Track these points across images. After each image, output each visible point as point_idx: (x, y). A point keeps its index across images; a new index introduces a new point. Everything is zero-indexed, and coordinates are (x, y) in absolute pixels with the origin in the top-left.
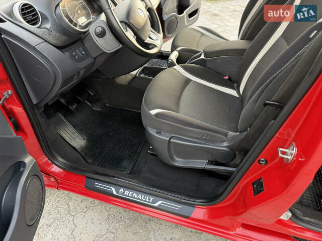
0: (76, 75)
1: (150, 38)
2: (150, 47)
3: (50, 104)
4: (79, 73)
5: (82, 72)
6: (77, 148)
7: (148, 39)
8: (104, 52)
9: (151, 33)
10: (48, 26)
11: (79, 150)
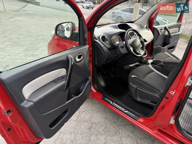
0: (111, 59)
2: (138, 54)
3: (99, 67)
8: (122, 53)
9: (140, 50)
10: (107, 42)
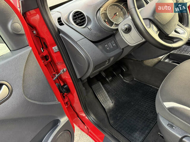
0: (107, 61)
1: (176, 31)
2: (175, 40)
3: (91, 78)
4: (109, 60)
5: (112, 59)
6: (106, 108)
7: (174, 33)
8: (129, 45)
9: (178, 27)
11: (106, 111)
